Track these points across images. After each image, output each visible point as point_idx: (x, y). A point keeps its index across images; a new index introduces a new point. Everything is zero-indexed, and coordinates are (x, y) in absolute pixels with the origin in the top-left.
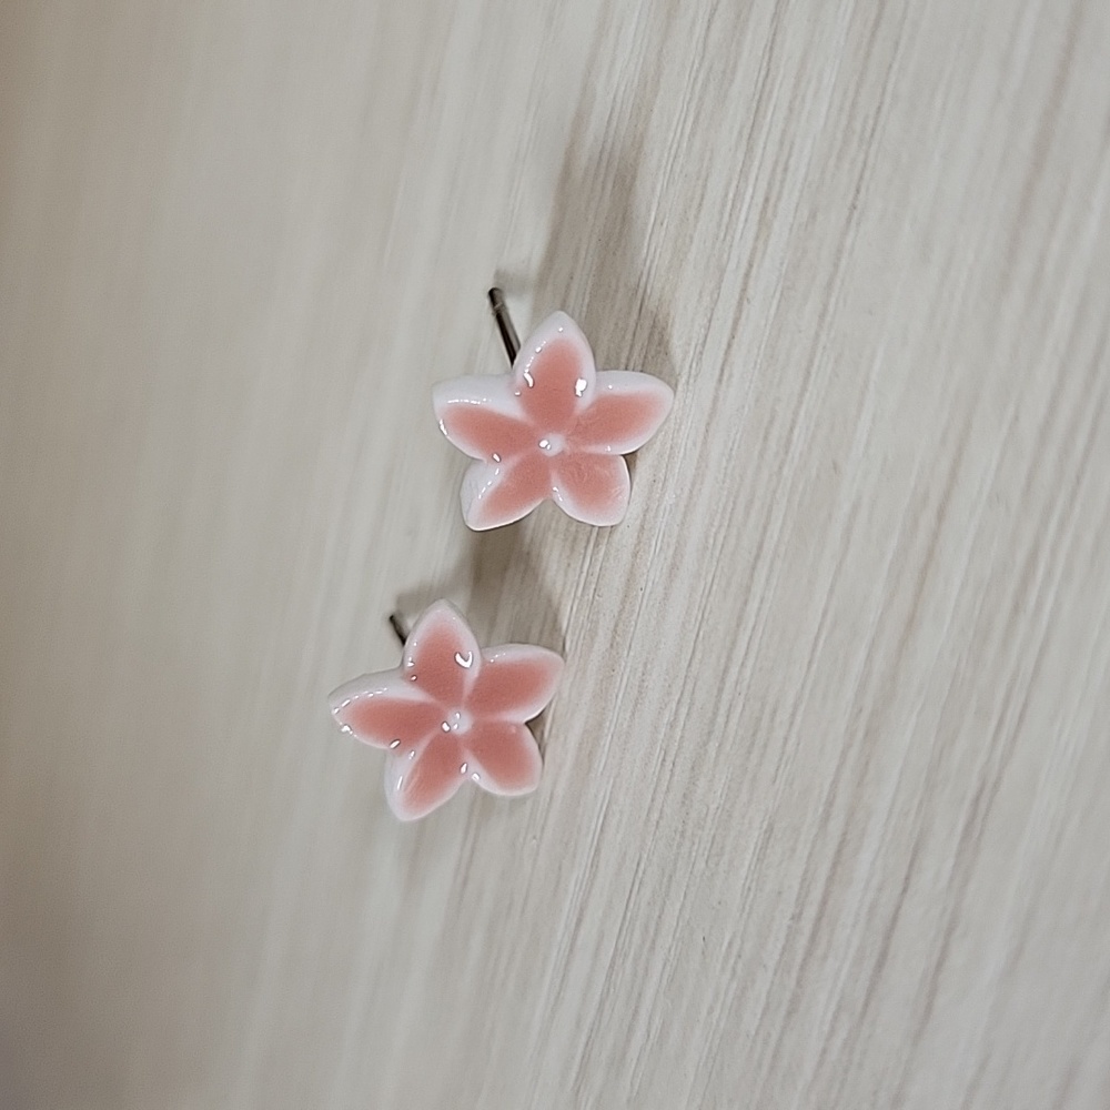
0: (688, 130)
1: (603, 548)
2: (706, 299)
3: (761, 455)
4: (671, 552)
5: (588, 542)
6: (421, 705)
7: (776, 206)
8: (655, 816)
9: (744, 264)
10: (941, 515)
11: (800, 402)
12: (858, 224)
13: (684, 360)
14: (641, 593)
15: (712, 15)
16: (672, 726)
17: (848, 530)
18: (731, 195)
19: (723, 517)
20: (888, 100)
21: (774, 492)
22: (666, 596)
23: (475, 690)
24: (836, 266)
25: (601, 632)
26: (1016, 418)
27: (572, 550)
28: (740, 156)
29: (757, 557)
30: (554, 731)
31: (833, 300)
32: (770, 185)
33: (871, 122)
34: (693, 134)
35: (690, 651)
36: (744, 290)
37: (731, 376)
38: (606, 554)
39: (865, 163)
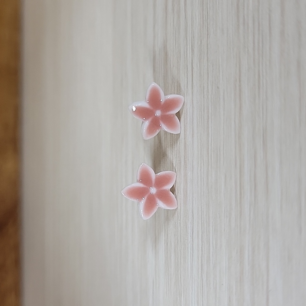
0: (174, 44)
1: (178, 142)
2: (186, 74)
3: (204, 97)
4: (191, 132)
5: (175, 143)
6: (143, 188)
7: (194, 46)
8: (202, 193)
9: (191, 61)
10: (240, 81)
11: (208, 80)
12: (209, 37)
13: (184, 90)
14: (188, 146)
15: (174, 19)
16: (201, 170)
17: (224, 99)
18: (185, 50)
19: (200, 116)
20: (209, 10)
21: (208, 102)
22: (193, 142)
23: (155, 182)
24: (208, 48)
25: (182, 161)
26: (248, 50)
27: (172, 148)
28: (185, 42)
29: (208, 118)
30: (178, 192)
31: (209, 55)
32: (192, 43)
33: (207, 16)
34: (175, 44)
35: (200, 150)
36: (192, 67)
37: (194, 86)
38: (179, 143)
39: (208, 24)
